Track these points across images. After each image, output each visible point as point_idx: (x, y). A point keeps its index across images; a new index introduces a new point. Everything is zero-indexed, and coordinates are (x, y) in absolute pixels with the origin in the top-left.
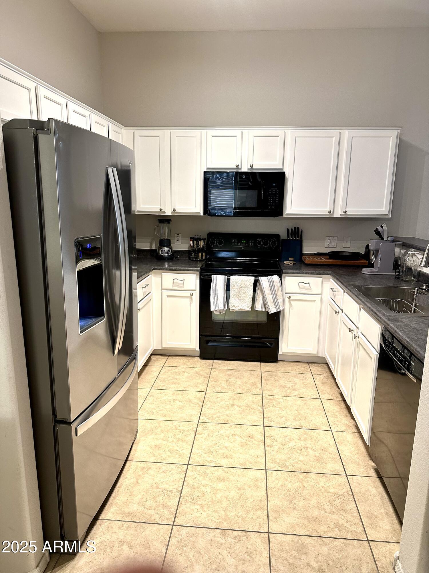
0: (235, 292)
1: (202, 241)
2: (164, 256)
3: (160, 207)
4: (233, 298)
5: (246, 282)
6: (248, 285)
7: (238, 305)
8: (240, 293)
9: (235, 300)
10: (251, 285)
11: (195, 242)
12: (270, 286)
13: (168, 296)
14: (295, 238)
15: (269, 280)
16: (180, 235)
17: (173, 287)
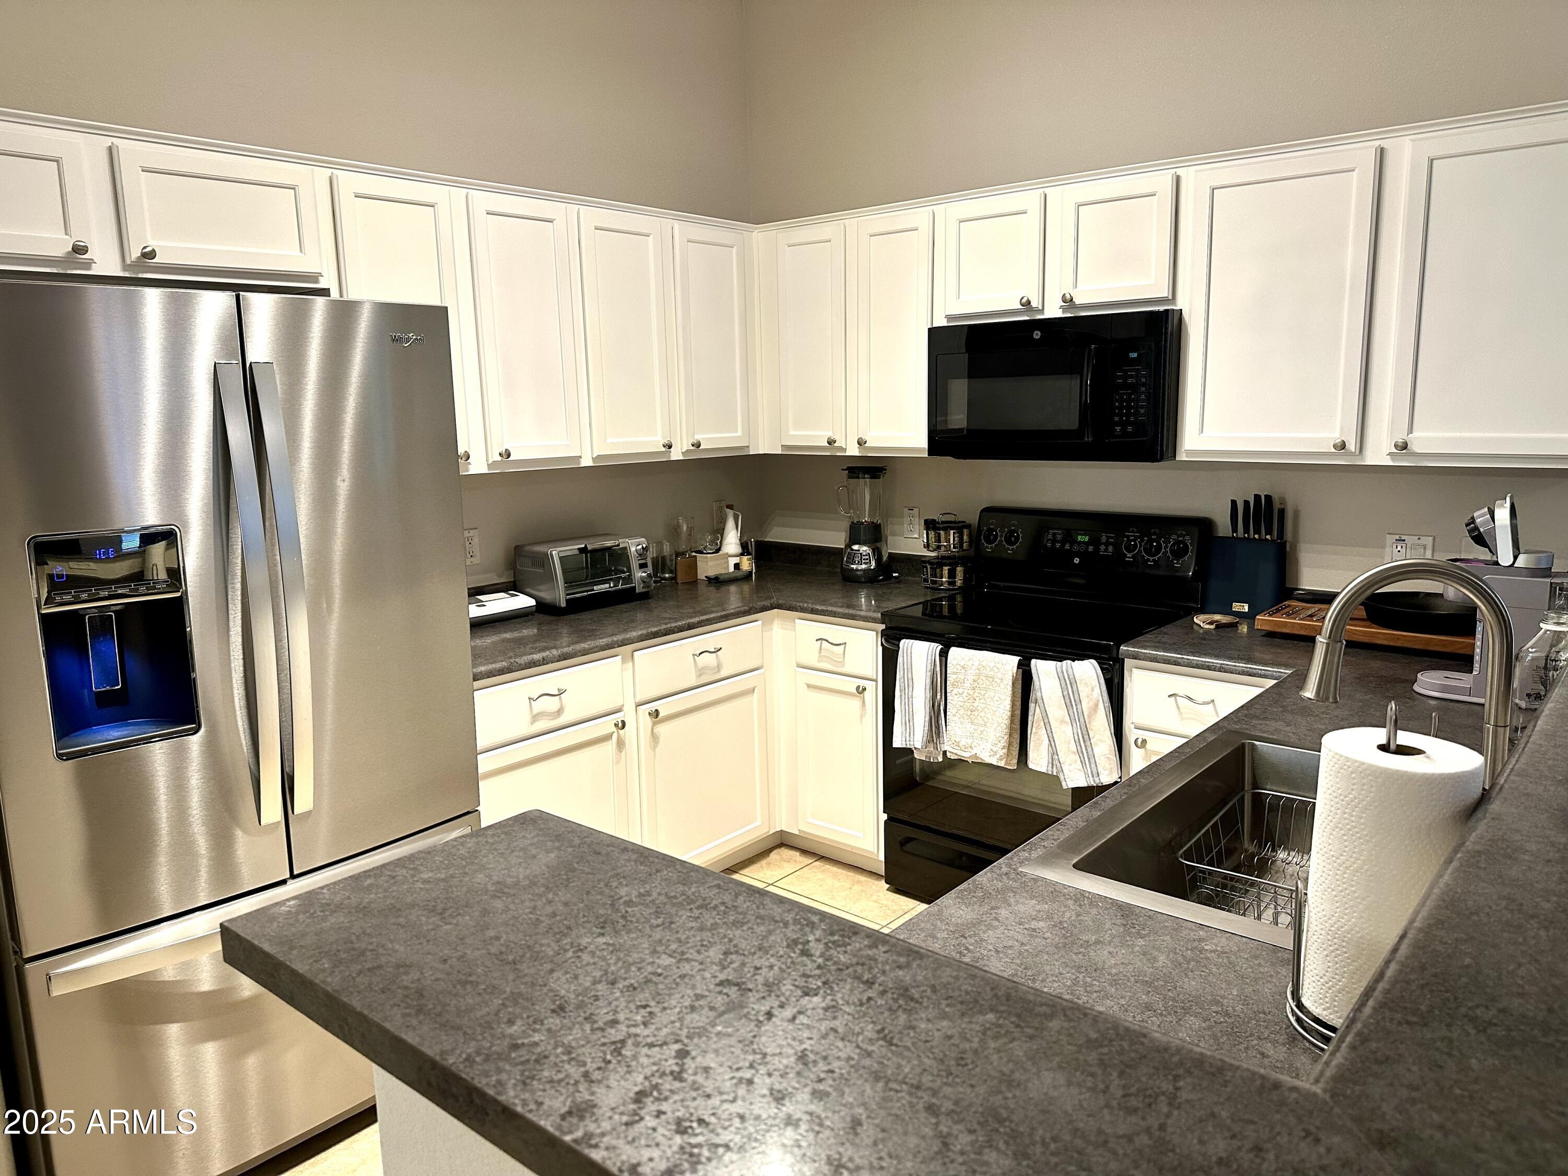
0: (961, 699)
1: (952, 532)
2: (857, 570)
3: (829, 434)
4: (955, 718)
5: (992, 673)
6: (998, 681)
7: (969, 741)
8: (976, 705)
9: (962, 723)
10: (1006, 683)
11: (932, 534)
12: (1065, 693)
13: (809, 686)
14: (1259, 533)
15: (1060, 675)
16: (916, 511)
17: (819, 661)
